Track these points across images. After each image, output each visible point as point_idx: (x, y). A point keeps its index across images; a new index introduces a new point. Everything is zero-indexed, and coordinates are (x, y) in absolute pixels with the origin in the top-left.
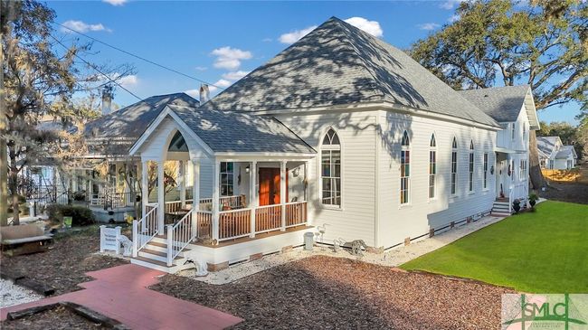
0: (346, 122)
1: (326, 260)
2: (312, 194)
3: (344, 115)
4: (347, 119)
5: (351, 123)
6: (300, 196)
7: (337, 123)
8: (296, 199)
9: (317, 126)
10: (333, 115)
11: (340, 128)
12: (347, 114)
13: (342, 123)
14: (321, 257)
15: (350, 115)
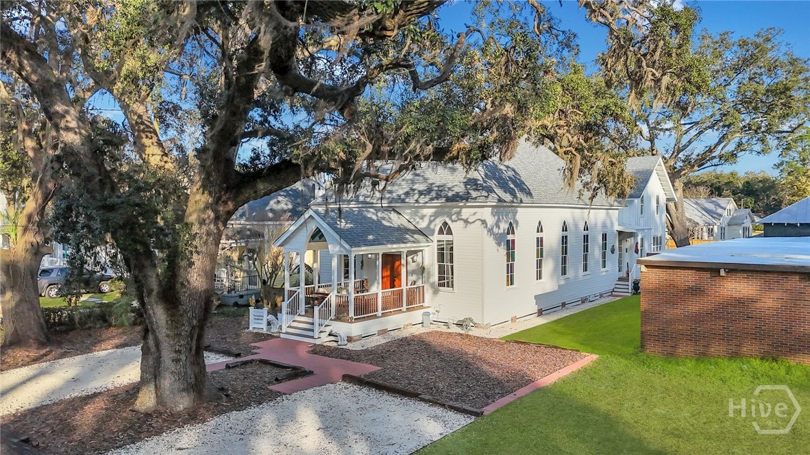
0: (457, 216)
1: (441, 334)
2: (429, 278)
3: (455, 210)
4: (459, 213)
5: (462, 217)
6: (418, 279)
7: (450, 216)
8: (414, 283)
9: (432, 218)
10: (447, 210)
11: (453, 221)
12: (459, 209)
13: (454, 217)
14: (437, 332)
15: (461, 210)
